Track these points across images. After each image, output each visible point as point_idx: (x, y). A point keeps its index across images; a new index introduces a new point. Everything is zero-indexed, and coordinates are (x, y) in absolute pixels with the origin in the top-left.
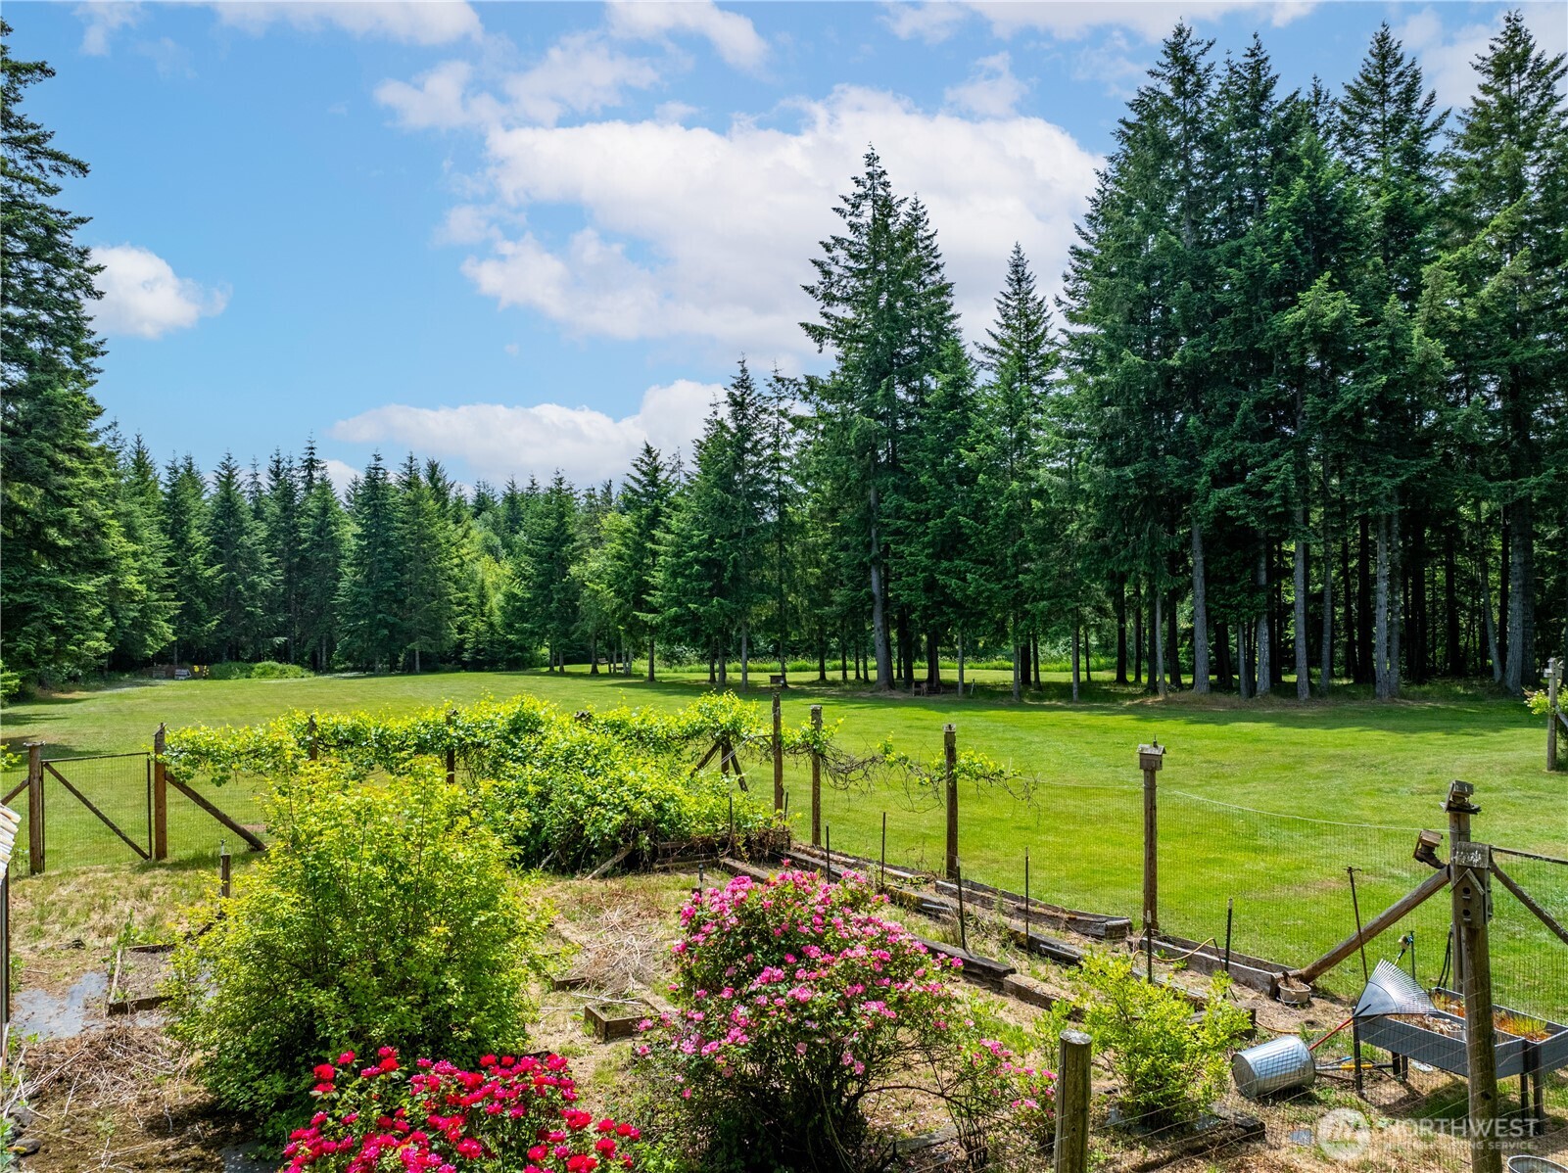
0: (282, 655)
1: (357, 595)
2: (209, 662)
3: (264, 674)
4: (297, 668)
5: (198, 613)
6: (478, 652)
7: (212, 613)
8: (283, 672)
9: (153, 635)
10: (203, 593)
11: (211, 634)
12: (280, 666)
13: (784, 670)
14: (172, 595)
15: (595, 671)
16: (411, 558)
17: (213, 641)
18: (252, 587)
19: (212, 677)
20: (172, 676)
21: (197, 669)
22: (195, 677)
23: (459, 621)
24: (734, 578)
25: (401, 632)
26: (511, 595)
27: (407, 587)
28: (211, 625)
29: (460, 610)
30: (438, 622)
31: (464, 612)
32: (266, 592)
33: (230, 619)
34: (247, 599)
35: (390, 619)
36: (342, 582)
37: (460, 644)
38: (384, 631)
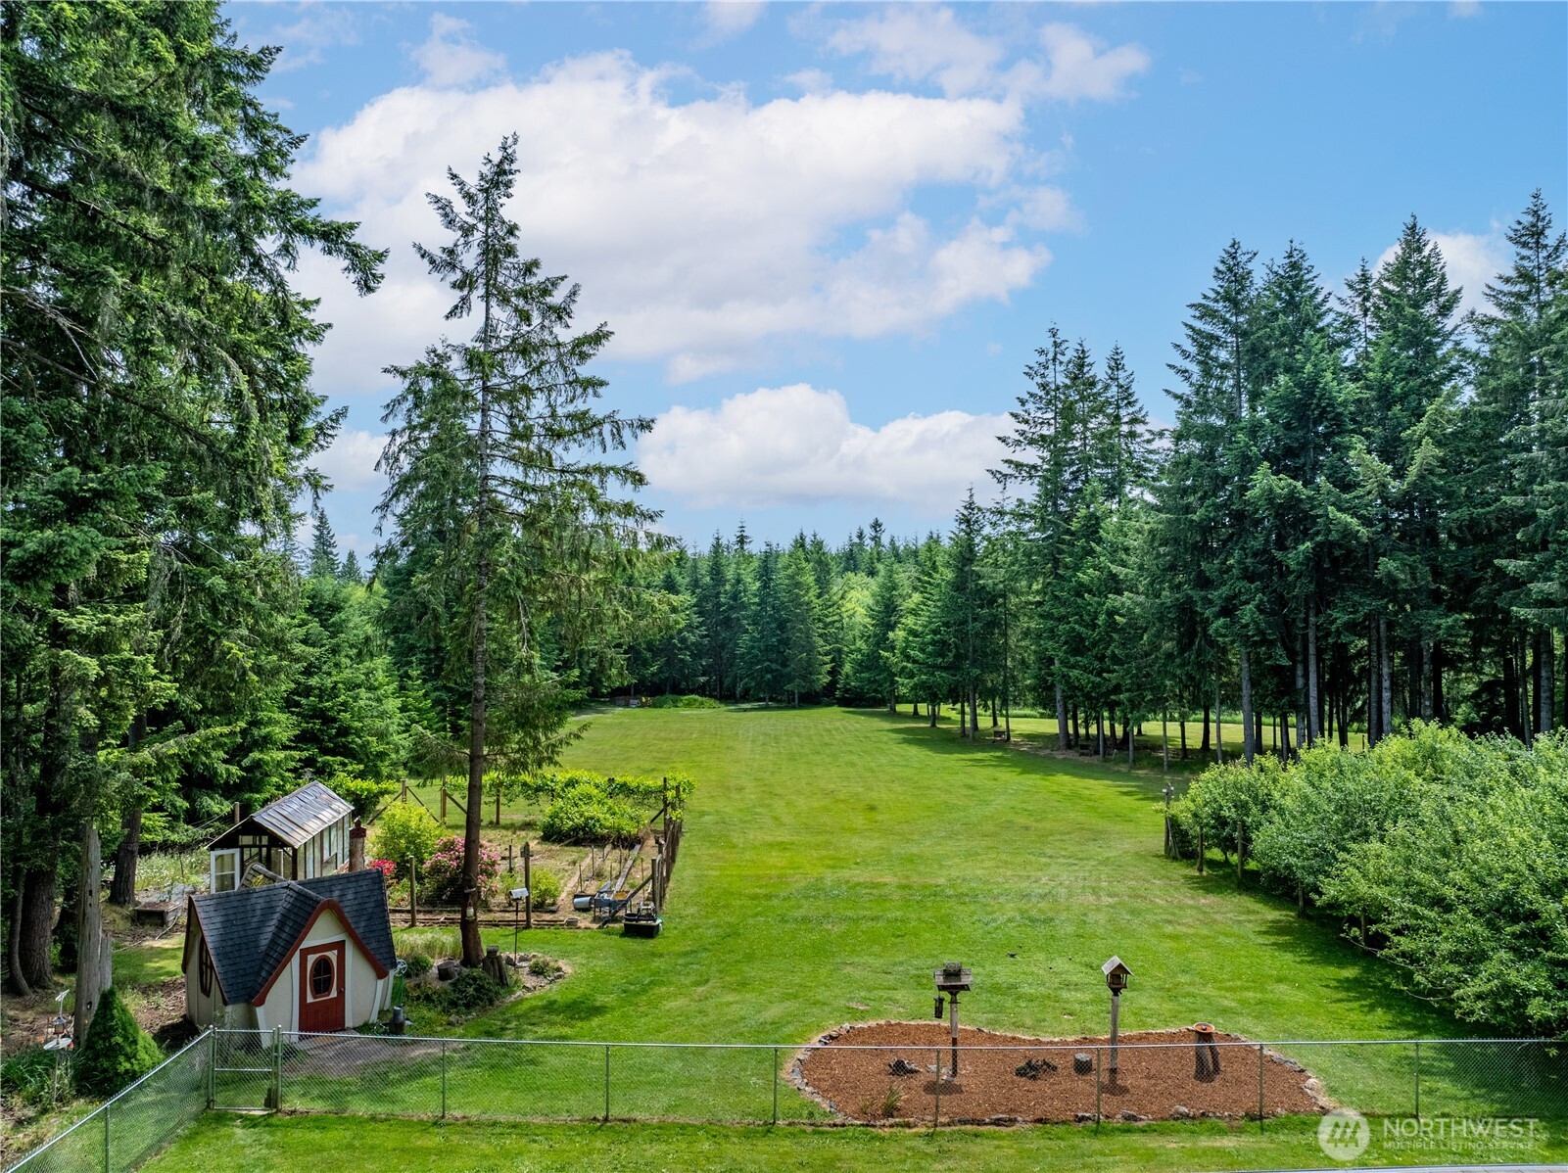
0: (702, 691)
1: (753, 647)
2: (652, 695)
3: (689, 705)
4: (712, 701)
5: (646, 660)
6: (847, 691)
7: (654, 660)
8: (702, 703)
9: (608, 678)
11: (653, 674)
12: (700, 699)
15: (915, 711)
16: (789, 621)
17: (656, 679)
18: (683, 640)
19: (654, 706)
20: (627, 705)
21: (644, 700)
22: (643, 705)
23: (828, 667)
24: (958, 656)
25: (782, 676)
26: (859, 650)
27: (785, 642)
28: (654, 669)
29: (827, 659)
30: (809, 669)
31: (833, 660)
32: (693, 644)
33: (668, 663)
34: (680, 649)
35: (774, 666)
36: (746, 637)
37: (832, 685)
38: (769, 676)
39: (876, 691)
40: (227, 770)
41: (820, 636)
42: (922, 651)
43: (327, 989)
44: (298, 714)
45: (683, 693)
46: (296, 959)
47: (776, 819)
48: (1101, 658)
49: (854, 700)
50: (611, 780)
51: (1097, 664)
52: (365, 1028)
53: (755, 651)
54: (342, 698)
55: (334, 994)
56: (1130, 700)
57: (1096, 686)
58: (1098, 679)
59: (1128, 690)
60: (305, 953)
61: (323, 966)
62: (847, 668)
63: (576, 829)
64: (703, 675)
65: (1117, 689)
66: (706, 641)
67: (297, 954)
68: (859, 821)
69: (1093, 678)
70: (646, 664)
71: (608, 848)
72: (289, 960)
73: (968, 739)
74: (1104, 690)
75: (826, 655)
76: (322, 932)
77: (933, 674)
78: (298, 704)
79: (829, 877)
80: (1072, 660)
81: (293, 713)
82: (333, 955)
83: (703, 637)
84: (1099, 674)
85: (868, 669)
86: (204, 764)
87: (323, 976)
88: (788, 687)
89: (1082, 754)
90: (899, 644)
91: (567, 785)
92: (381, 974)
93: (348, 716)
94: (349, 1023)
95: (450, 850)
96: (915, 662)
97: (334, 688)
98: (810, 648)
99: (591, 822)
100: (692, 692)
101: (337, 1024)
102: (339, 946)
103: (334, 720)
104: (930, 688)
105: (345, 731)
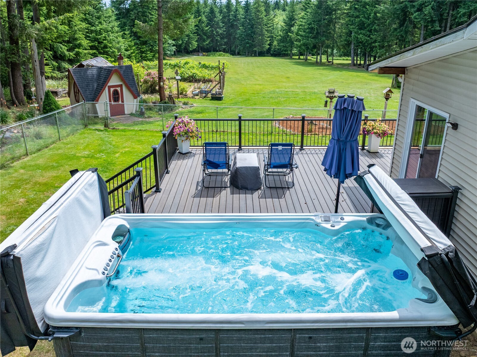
0: (225, 51)
1: (242, 35)
2: (207, 52)
3: (220, 55)
4: (227, 55)
5: (204, 39)
6: (275, 51)
7: (207, 39)
8: (224, 55)
9: (192, 45)
10: (205, 34)
11: (207, 44)
12: (223, 53)
13: (333, 59)
14: (196, 35)
15: (299, 58)
16: (255, 25)
17: (208, 46)
18: (217, 32)
19: (207, 56)
20: (198, 55)
21: (204, 53)
22: (204, 55)
23: (268, 42)
24: (317, 33)
25: (252, 45)
26: (280, 35)
27: (254, 33)
28: (207, 42)
29: (268, 39)
30: (262, 42)
31: (270, 40)
32: (221, 34)
33: (212, 41)
34: (216, 36)
35: (250, 42)
36: (239, 31)
37: (269, 49)
38: (248, 45)
39: (285, 51)
40: (69, 54)
41: (266, 30)
42: (304, 32)
43: (118, 101)
44: (90, 40)
45: (217, 51)
46: (107, 89)
47: (256, 79)
48: (370, 31)
49: (277, 54)
50: (200, 63)
51: (368, 33)
52: (132, 114)
53: (243, 36)
54: (104, 35)
55: (120, 102)
56: (379, 46)
57: (367, 41)
58: (368, 38)
59: (379, 42)
60: (110, 87)
61: (116, 93)
62: (275, 43)
63: (189, 77)
64: (224, 45)
65: (375, 42)
66: (225, 33)
67: (107, 87)
68: (285, 80)
69: (366, 38)
70: (204, 41)
71: (201, 83)
72: (104, 89)
73: (318, 64)
74: (370, 42)
75: (267, 38)
76: (114, 81)
77: (308, 40)
78: (89, 37)
79: (277, 90)
80: (359, 32)
81: (88, 40)
82: (119, 89)
83: (224, 31)
84: (369, 37)
85: (283, 42)
86: (60, 51)
87: (116, 96)
88: (255, 49)
89: (359, 68)
90: (296, 31)
91: (185, 64)
92: (135, 97)
93: (106, 41)
94: (126, 113)
95: (149, 75)
96: (301, 36)
97: (100, 31)
98: (262, 35)
99: (195, 75)
100: (220, 51)
101: (123, 113)
102: (121, 86)
103: (102, 43)
104: (306, 45)
105: (106, 47)
